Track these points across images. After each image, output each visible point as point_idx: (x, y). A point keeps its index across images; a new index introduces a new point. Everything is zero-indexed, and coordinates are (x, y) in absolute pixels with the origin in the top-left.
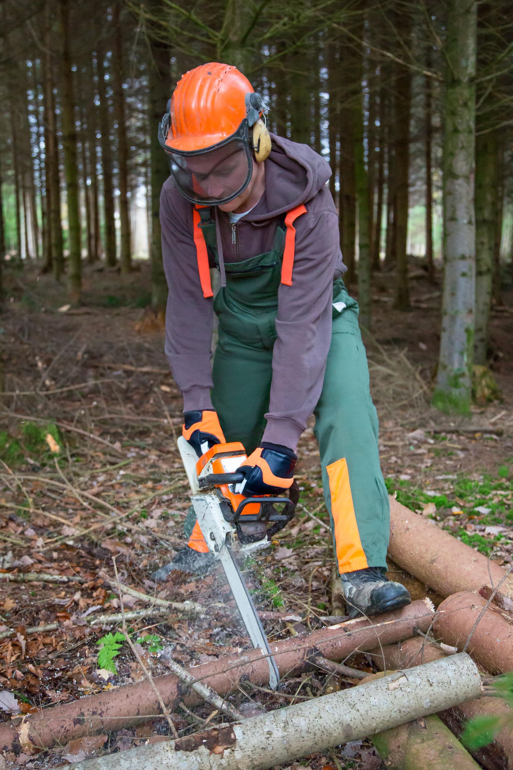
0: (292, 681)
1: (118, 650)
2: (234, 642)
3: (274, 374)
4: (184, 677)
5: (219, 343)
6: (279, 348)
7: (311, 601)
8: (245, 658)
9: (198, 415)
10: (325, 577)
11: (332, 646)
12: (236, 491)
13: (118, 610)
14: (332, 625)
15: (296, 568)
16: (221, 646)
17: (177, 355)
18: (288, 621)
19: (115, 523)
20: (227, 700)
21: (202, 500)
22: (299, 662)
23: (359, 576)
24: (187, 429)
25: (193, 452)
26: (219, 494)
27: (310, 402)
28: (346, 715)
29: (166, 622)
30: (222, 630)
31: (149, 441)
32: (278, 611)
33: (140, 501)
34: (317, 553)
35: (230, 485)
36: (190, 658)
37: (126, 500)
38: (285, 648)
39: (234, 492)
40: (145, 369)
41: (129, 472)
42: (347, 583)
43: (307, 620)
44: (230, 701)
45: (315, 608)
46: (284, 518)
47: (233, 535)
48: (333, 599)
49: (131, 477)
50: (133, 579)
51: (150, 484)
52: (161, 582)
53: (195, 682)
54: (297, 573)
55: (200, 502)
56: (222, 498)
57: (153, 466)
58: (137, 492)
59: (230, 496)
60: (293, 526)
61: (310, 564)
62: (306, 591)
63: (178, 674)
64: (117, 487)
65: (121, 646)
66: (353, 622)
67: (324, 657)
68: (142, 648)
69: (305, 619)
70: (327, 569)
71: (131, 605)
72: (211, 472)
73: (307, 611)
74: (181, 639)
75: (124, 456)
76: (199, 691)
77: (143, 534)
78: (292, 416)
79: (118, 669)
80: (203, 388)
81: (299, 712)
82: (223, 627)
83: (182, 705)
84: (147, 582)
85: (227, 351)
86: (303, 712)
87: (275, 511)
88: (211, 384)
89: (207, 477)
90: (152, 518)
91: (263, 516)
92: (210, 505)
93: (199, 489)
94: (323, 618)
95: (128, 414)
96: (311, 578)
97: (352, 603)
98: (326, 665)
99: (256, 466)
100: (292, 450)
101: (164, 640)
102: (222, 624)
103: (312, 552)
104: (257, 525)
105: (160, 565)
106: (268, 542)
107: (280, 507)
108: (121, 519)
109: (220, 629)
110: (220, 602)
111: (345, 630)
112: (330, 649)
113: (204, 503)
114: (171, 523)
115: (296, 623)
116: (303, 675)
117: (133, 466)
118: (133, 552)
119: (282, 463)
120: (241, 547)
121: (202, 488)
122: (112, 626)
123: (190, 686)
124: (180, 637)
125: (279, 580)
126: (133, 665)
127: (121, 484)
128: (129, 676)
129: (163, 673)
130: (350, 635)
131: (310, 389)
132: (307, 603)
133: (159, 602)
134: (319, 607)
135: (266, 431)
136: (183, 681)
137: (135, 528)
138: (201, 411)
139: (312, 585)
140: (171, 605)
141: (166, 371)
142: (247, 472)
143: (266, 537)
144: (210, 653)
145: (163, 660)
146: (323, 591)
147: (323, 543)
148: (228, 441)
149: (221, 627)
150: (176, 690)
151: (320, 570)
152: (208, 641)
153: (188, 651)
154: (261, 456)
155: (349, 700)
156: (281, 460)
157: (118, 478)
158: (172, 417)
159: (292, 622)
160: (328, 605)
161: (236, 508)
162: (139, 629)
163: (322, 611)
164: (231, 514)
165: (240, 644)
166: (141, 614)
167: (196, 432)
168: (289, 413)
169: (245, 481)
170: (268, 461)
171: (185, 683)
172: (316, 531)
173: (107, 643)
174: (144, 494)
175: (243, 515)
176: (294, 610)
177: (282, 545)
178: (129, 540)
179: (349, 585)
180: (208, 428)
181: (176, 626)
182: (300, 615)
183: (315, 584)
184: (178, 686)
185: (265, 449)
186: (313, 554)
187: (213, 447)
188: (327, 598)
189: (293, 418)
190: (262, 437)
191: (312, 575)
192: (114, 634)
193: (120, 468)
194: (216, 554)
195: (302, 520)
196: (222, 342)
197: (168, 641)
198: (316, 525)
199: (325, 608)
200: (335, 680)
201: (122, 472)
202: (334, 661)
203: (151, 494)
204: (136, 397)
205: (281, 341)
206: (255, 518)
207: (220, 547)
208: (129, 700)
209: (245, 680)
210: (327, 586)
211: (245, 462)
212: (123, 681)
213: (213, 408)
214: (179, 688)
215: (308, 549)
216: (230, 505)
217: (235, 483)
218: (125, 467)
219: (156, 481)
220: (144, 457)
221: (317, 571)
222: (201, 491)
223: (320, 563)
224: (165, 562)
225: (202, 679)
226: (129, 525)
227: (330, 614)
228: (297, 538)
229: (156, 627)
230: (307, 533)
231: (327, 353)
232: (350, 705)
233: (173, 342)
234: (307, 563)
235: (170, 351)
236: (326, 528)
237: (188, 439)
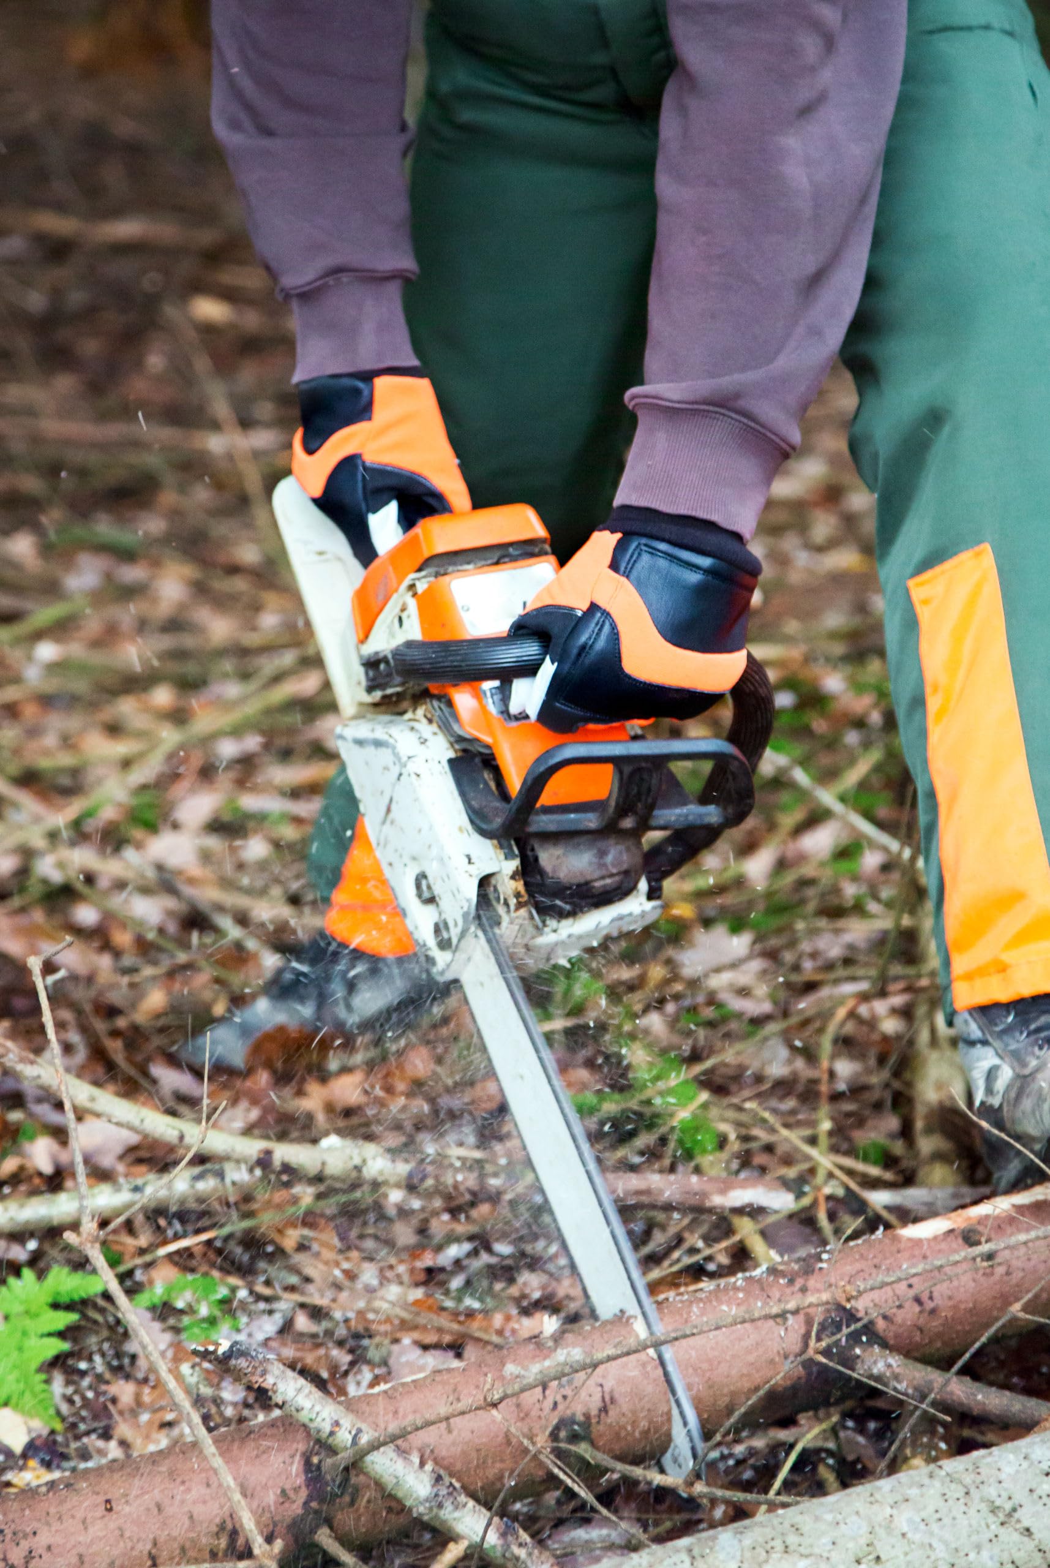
0: (759, 1443)
1: (61, 1335)
2: (524, 1296)
3: (664, 222)
4: (327, 1428)
5: (431, 93)
6: (683, 110)
7: (831, 1133)
8: (572, 1352)
9: (357, 392)
10: (886, 1039)
11: (918, 1300)
12: (514, 709)
13: (56, 1181)
14: (916, 1220)
15: (766, 1007)
16: (470, 1314)
17: (265, 143)
18: (739, 1211)
19: (27, 854)
20: (503, 1513)
21: (378, 744)
22: (787, 1366)
23: (1026, 1023)
24: (310, 451)
25: (337, 542)
26: (447, 722)
27: (815, 332)
28: (978, 1548)
29: (246, 1224)
30: (475, 1253)
31: (152, 525)
32: (697, 1170)
33: (126, 764)
34: (851, 947)
35: (489, 685)
36: (348, 1358)
37: (65, 760)
38: (728, 1310)
39: (505, 712)
40: (127, 229)
41: (76, 649)
42: (979, 1050)
43: (815, 1204)
44: (515, 1517)
45: (848, 1162)
46: (712, 814)
47: (508, 886)
48: (919, 1125)
49: (81, 669)
50: (110, 1066)
51: (163, 696)
52: (223, 1072)
53: (375, 1446)
54: (772, 1027)
55: (370, 750)
56: (460, 739)
57: (174, 625)
58: (114, 730)
59: (491, 733)
60: (748, 848)
61: (825, 992)
62: (809, 1095)
63: (303, 1417)
64: (30, 711)
65: (72, 1317)
66: (1002, 1205)
67: (885, 1345)
68: (157, 1326)
69: (806, 1201)
70: (894, 1011)
71: (107, 1161)
72: (413, 631)
73: (812, 1171)
74: (311, 1288)
75: (51, 589)
76: (389, 1481)
77: (145, 890)
78: (737, 396)
79: (65, 1408)
80: (375, 279)
81: (792, 1539)
82: (482, 1242)
83: (325, 1538)
84: (170, 1078)
85: (463, 128)
86: (806, 1541)
87: (674, 791)
88: (407, 262)
89: (396, 653)
90: (176, 826)
91: (623, 810)
92: (411, 767)
93: (368, 699)
94: (879, 1199)
95: (64, 414)
96: (826, 1044)
97: (1000, 1125)
98: (897, 1377)
99: (594, 607)
100: (738, 537)
101: (242, 1294)
102: (473, 1229)
103: (832, 947)
104: (601, 844)
105: (219, 1009)
106: (649, 905)
107: (694, 773)
108: (53, 836)
109: (467, 1247)
110: (461, 1144)
111: (969, 1237)
112: (909, 1314)
113: (385, 754)
114: (256, 848)
115: (771, 1219)
116: (803, 1418)
117: (93, 625)
118: (105, 961)
119: (700, 591)
120: (539, 930)
121: (378, 695)
122: (32, 1245)
123: (355, 1466)
124: (308, 1280)
125: (695, 1057)
126: (124, 1391)
127: (46, 701)
128: (106, 1435)
129: (241, 1420)
130: (990, 1256)
131: (816, 280)
132: (813, 1141)
133: (218, 1141)
134: (866, 1159)
135: (632, 456)
136: (325, 1445)
137: (109, 868)
138: (368, 377)
139: (832, 1074)
140: (268, 1153)
141: (207, 237)
142: (555, 630)
143: (643, 885)
144: (431, 1338)
145: (242, 1363)
146: (876, 1095)
147: (873, 907)
148: (481, 499)
149: (471, 1238)
150: (300, 1480)
151: (863, 1010)
152: (418, 1293)
153: (341, 1332)
154: (614, 566)
155: (991, 1491)
156: (694, 578)
157: (33, 675)
158: (246, 423)
159: (754, 1212)
160: (898, 1148)
161: (515, 783)
162: (142, 1252)
163: (874, 1171)
164: (498, 804)
165: (548, 1304)
166: (149, 1190)
167: (349, 464)
168: (728, 382)
169: (548, 669)
170: (640, 586)
171: (332, 1451)
172: (844, 866)
173: (16, 1308)
174: (140, 734)
175: (547, 810)
176: (763, 1170)
177: (707, 923)
178: (86, 915)
179: (984, 1059)
180: (396, 446)
181: (291, 1239)
182: (785, 1184)
183: (845, 1069)
184: (307, 1463)
185: (628, 535)
186: (835, 951)
187: (418, 530)
188: (892, 1123)
189: (742, 403)
190: (615, 484)
191: (832, 1029)
192: (41, 1275)
193: (39, 635)
194: (442, 958)
195: (788, 820)
196: (444, 87)
197: (259, 1298)
198: (845, 839)
199: (889, 1161)
200: (933, 1433)
201: (47, 651)
202: (927, 1360)
203: (169, 736)
204: (90, 347)
205: (691, 81)
206: (591, 821)
207: (454, 933)
208: (113, 1522)
209: (574, 1438)
210: (897, 1074)
211: (548, 590)
212: (85, 1455)
213: (414, 362)
214: (313, 1473)
215: (813, 932)
216: (490, 762)
217: (507, 675)
218: (59, 630)
219: (189, 685)
220: (129, 592)
221: (852, 1015)
222: (376, 705)
223: (863, 986)
224: (238, 1001)
225: (403, 1434)
226: (82, 857)
227: (908, 1179)
228: (769, 895)
229: (209, 1243)
230: (808, 870)
231: (886, 127)
232: (994, 1510)
233: (247, 84)
234: (810, 987)
235: (235, 125)
236: (885, 849)
237: (318, 492)
